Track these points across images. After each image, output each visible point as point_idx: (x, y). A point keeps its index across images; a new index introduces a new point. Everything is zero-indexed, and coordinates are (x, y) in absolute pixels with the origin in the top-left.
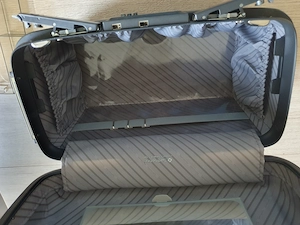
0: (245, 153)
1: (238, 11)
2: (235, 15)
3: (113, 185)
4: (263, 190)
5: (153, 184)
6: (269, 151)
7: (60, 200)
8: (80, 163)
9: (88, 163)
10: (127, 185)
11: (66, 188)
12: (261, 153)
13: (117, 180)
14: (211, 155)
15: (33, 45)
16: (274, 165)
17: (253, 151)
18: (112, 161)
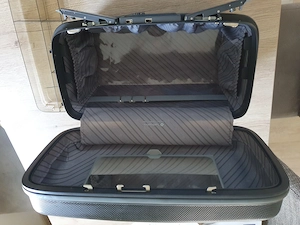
0: (219, 122)
1: (216, 15)
2: (215, 18)
3: (118, 141)
4: (232, 152)
5: (148, 142)
6: (238, 122)
7: (77, 151)
8: (95, 123)
9: (101, 123)
10: (129, 141)
11: (83, 142)
12: (231, 123)
13: (122, 137)
14: (193, 122)
15: (69, 32)
16: (240, 133)
17: (225, 121)
18: (119, 123)
